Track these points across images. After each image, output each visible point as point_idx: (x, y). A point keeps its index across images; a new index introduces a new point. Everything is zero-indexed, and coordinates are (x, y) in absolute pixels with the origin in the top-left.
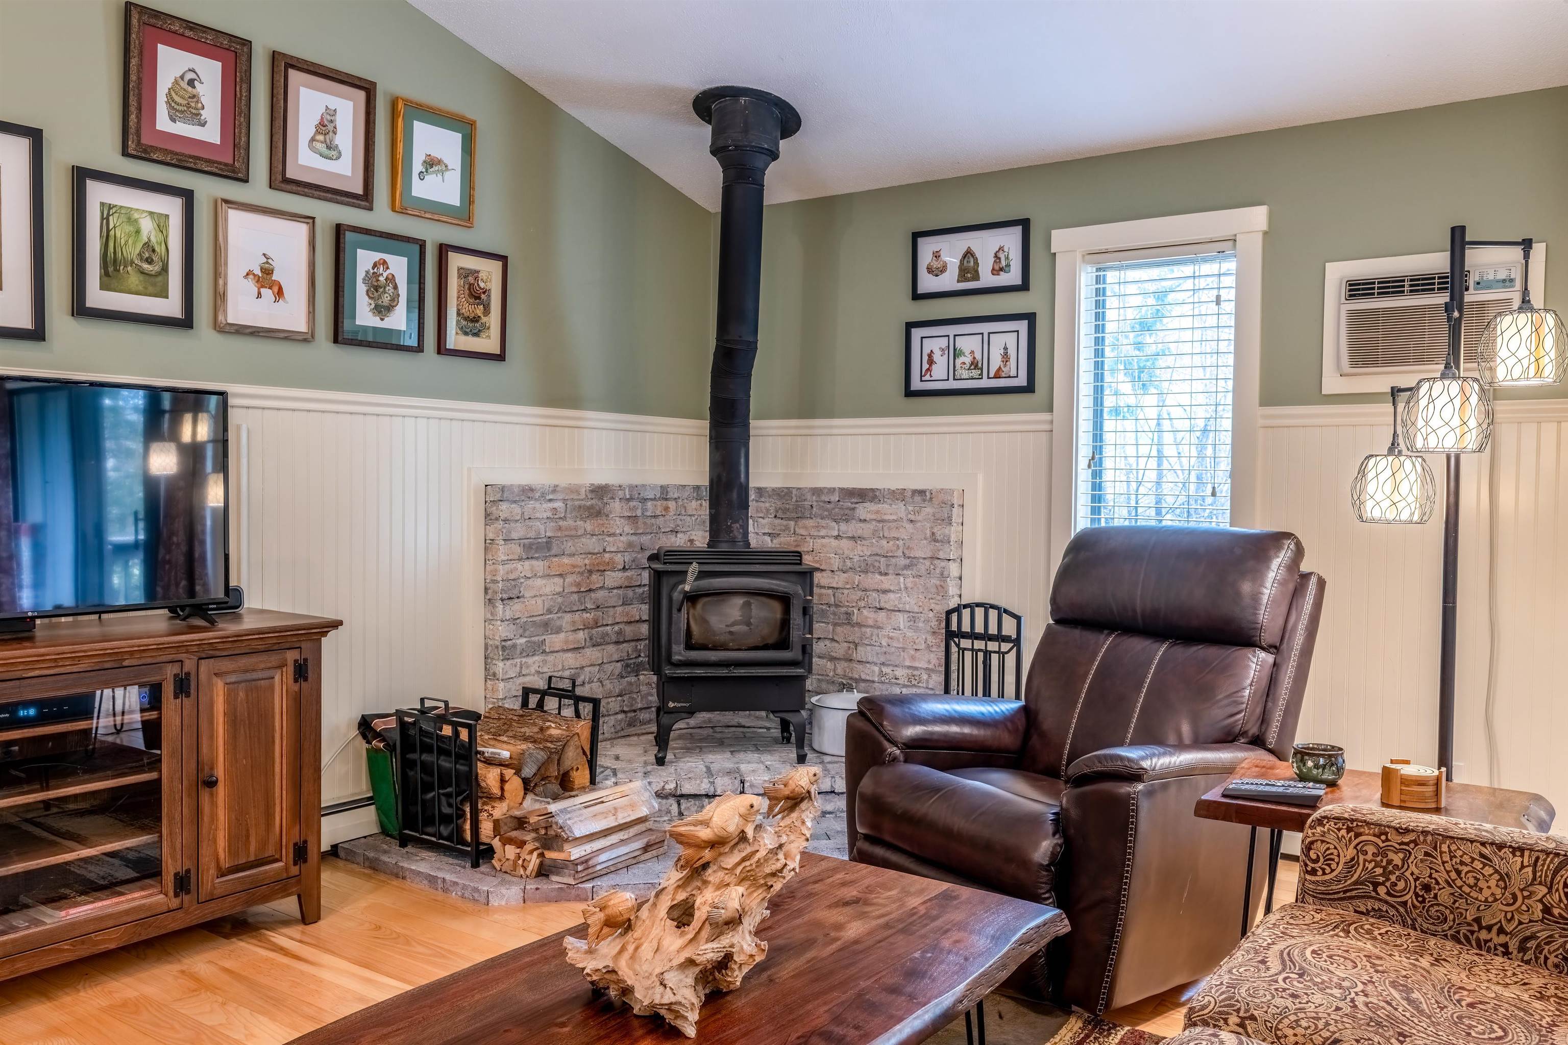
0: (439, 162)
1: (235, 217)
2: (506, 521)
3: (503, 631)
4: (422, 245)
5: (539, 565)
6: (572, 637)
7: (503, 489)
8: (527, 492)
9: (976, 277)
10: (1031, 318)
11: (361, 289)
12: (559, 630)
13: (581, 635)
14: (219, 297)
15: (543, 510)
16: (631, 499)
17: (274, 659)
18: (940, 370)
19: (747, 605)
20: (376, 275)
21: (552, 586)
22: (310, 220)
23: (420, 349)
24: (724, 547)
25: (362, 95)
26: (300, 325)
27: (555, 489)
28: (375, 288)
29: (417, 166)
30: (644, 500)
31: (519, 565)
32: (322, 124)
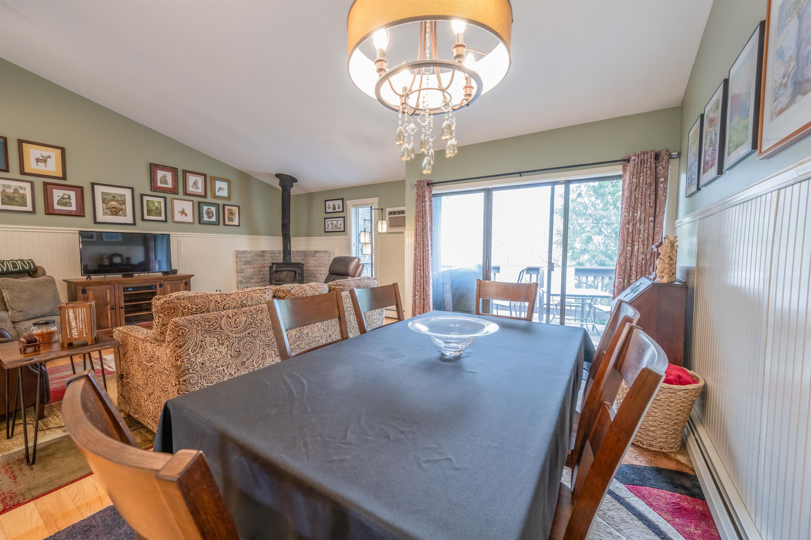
0: (222, 188)
1: (175, 201)
2: (240, 257)
3: (240, 279)
4: (219, 205)
5: (248, 266)
6: (257, 280)
7: (239, 251)
8: (245, 252)
9: (335, 209)
10: (344, 217)
11: (205, 214)
12: (254, 279)
13: (259, 280)
14: (173, 216)
15: (249, 255)
16: (271, 253)
17: (180, 281)
18: (330, 227)
19: (287, 274)
20: (208, 211)
21: (252, 270)
22: (193, 201)
23: (219, 224)
24: (285, 262)
25: (203, 177)
26: (191, 221)
27: (252, 251)
28: (208, 213)
29: (217, 189)
30: (275, 253)
31: (243, 266)
32: (194, 183)
